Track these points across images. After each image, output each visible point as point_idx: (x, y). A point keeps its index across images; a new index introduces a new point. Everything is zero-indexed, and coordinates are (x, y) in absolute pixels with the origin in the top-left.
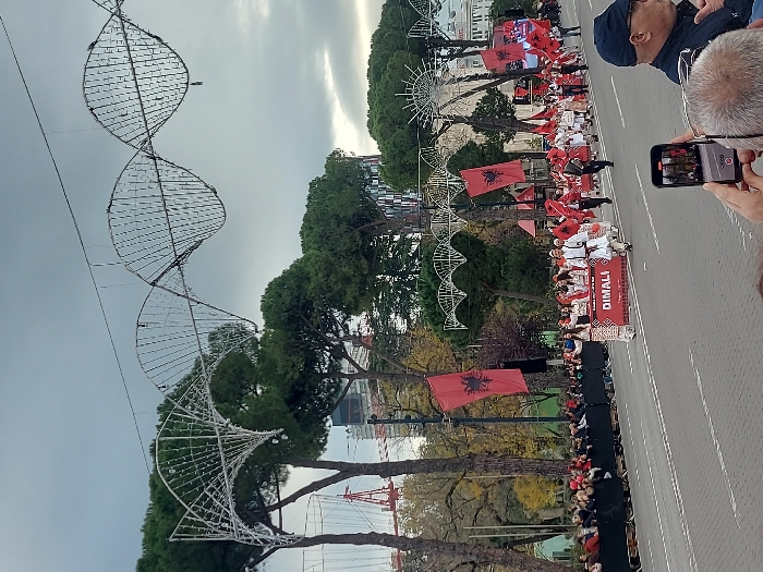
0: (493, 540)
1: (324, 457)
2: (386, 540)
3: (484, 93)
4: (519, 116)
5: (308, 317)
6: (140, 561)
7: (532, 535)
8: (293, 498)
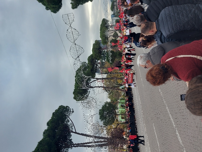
1: (95, 77)
3: (114, 32)
5: (93, 61)
8: (92, 82)
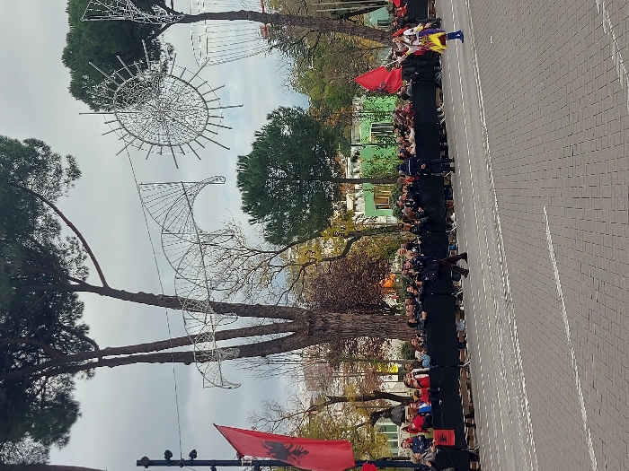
0: (334, 13)
2: (253, 16)
6: (68, 35)
7: (363, 8)
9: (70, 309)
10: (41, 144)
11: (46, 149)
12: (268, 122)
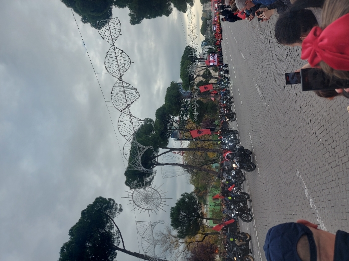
1: (168, 146)
3: (205, 70)
4: (212, 75)
8: (161, 155)
9: (113, 254)
10: (113, 200)
11: (114, 201)
12: (181, 197)
